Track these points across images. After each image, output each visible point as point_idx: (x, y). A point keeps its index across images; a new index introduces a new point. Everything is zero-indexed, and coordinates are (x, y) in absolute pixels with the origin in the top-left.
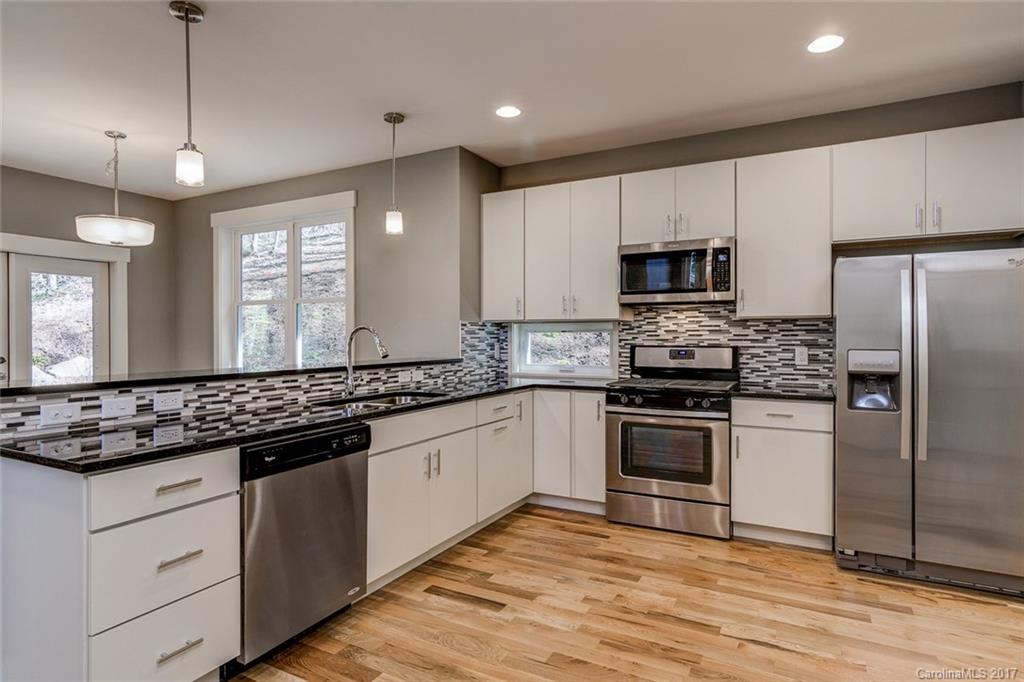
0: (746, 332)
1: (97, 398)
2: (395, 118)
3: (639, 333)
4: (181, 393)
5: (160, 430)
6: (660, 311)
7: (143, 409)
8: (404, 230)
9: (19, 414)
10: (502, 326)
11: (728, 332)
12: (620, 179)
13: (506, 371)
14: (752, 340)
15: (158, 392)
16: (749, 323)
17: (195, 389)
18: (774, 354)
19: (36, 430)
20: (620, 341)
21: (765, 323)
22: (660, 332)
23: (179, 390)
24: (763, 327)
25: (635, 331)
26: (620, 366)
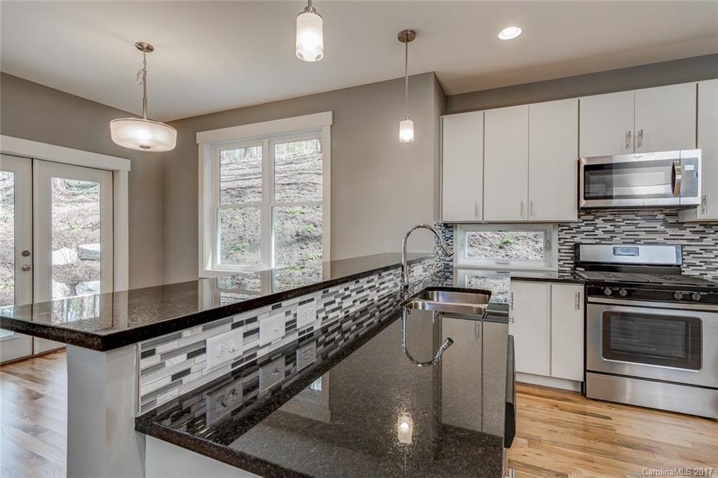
0: (683, 232)
1: (255, 319)
2: (407, 37)
3: (577, 232)
4: (314, 302)
5: (303, 350)
6: (598, 214)
7: (290, 326)
8: (414, 138)
9: (183, 357)
10: (449, 226)
11: (664, 232)
12: (579, 101)
13: (451, 263)
14: (688, 240)
15: (301, 303)
16: (684, 225)
17: (322, 297)
18: (711, 251)
19: (203, 376)
20: (560, 239)
21: (701, 225)
22: (599, 232)
23: (313, 300)
24: (699, 228)
25: (574, 231)
26: (560, 260)
